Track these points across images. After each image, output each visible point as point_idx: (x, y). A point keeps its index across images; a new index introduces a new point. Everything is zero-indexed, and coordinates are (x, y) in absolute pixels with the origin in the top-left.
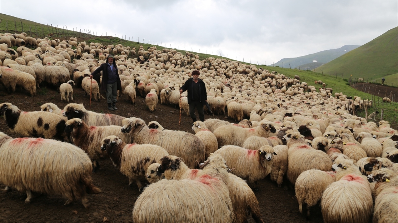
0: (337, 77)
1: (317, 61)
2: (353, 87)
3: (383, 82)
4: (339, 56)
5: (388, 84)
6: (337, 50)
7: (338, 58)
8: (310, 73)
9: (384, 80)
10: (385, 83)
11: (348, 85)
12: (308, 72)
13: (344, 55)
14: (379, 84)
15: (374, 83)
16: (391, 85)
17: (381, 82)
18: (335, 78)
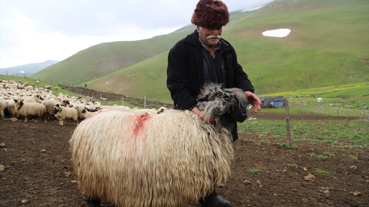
0: (52, 83)
1: (24, 72)
2: (68, 90)
3: (86, 86)
4: (43, 69)
5: (89, 88)
6: (41, 64)
7: (43, 70)
8: (28, 79)
9: (86, 85)
10: (87, 88)
11: (63, 88)
12: (26, 78)
13: (48, 68)
14: (83, 88)
15: (80, 88)
16: (91, 89)
17: (84, 87)
18: (50, 83)
